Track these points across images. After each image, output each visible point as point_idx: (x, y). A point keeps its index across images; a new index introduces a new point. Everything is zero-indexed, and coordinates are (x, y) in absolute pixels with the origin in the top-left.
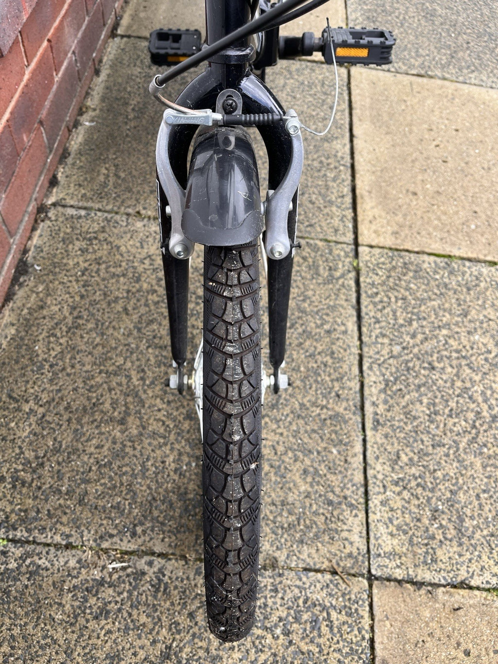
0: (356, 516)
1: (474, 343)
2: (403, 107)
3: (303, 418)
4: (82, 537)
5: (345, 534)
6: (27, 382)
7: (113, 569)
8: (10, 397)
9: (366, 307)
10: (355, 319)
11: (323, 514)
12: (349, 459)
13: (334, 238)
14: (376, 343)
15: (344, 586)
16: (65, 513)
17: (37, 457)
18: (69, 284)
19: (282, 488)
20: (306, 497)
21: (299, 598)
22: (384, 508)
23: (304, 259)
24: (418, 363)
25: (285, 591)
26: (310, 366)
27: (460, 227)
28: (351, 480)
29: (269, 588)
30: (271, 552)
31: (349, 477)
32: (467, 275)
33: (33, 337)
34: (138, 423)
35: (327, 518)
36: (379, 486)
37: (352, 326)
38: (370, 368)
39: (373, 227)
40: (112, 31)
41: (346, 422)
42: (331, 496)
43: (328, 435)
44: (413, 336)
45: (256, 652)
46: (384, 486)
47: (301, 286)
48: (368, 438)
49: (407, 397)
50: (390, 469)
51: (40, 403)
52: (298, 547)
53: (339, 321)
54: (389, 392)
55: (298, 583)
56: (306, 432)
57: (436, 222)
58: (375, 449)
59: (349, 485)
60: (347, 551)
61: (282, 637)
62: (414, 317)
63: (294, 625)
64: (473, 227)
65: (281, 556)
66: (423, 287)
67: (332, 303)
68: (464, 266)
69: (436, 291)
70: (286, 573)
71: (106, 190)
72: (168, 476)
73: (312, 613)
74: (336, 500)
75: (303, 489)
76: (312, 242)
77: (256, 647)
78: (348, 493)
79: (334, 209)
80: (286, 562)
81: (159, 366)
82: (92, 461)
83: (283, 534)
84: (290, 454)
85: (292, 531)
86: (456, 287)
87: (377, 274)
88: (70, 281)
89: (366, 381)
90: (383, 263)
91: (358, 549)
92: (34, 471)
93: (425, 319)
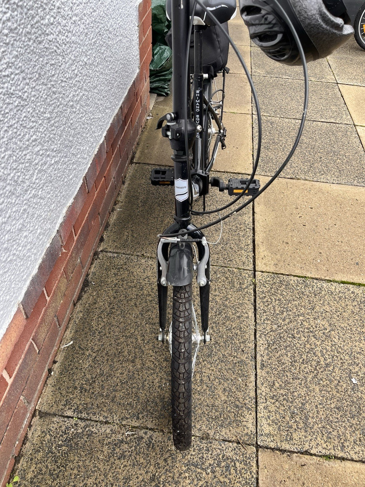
0: (251, 414)
1: (317, 324)
2: (282, 196)
3: (224, 362)
4: (113, 418)
5: (244, 423)
6: (88, 340)
7: (128, 435)
8: (80, 348)
9: (259, 304)
10: (253, 310)
11: (233, 412)
12: (247, 384)
13: (243, 267)
14: (264, 323)
15: (243, 450)
16: (105, 406)
17: (92, 378)
18: (108, 291)
19: (212, 398)
20: (225, 403)
21: (220, 454)
22: (265, 411)
23: (227, 278)
24: (286, 334)
25: (213, 451)
26: (229, 335)
27: (312, 261)
28: (249, 395)
29: (205, 449)
30: (206, 431)
31: (247, 394)
32: (315, 287)
33: (91, 318)
34: (141, 363)
35: (235, 414)
36: (263, 399)
37: (251, 314)
38: (260, 337)
39: (264, 262)
40: (131, 161)
41: (246, 365)
42: (237, 403)
43: (237, 371)
44: (284, 320)
45: (197, 481)
46: (266, 399)
47: (225, 292)
48: (258, 373)
49: (280, 352)
50: (269, 390)
51: (94, 351)
52: (220, 428)
53: (244, 311)
54: (270, 350)
55: (220, 447)
56: (225, 369)
57: (298, 259)
58: (262, 379)
59: (247, 398)
60: (245, 432)
61: (210, 473)
62: (285, 310)
63: (217, 468)
64: (319, 261)
65: (211, 432)
66: (290, 294)
67: (241, 302)
68: (313, 282)
69: (297, 296)
70: (213, 441)
71: (127, 243)
72: (155, 389)
73: (227, 462)
74: (240, 405)
75: (223, 399)
76: (231, 269)
77: (197, 478)
78: (247, 402)
79: (243, 252)
80: (213, 436)
81: (152, 334)
82: (118, 380)
83: (212, 421)
84: (217, 380)
85: (217, 421)
86: (308, 294)
87: (265, 287)
88: (109, 290)
89: (258, 344)
90: (269, 281)
91: (251, 431)
92: (91, 385)
93: (291, 311)
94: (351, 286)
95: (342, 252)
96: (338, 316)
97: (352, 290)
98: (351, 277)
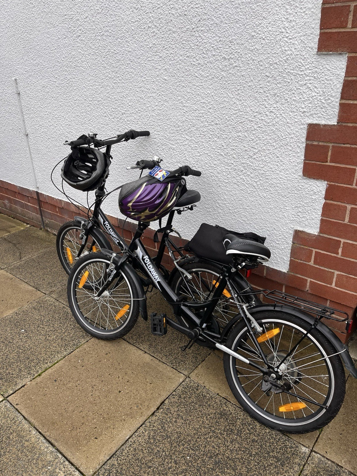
27: (83, 358)
32: (69, 348)
64: (79, 361)
68: (72, 349)
94: (50, 366)
95: (71, 380)
96: (47, 346)
97: (48, 364)
98: (54, 369)
